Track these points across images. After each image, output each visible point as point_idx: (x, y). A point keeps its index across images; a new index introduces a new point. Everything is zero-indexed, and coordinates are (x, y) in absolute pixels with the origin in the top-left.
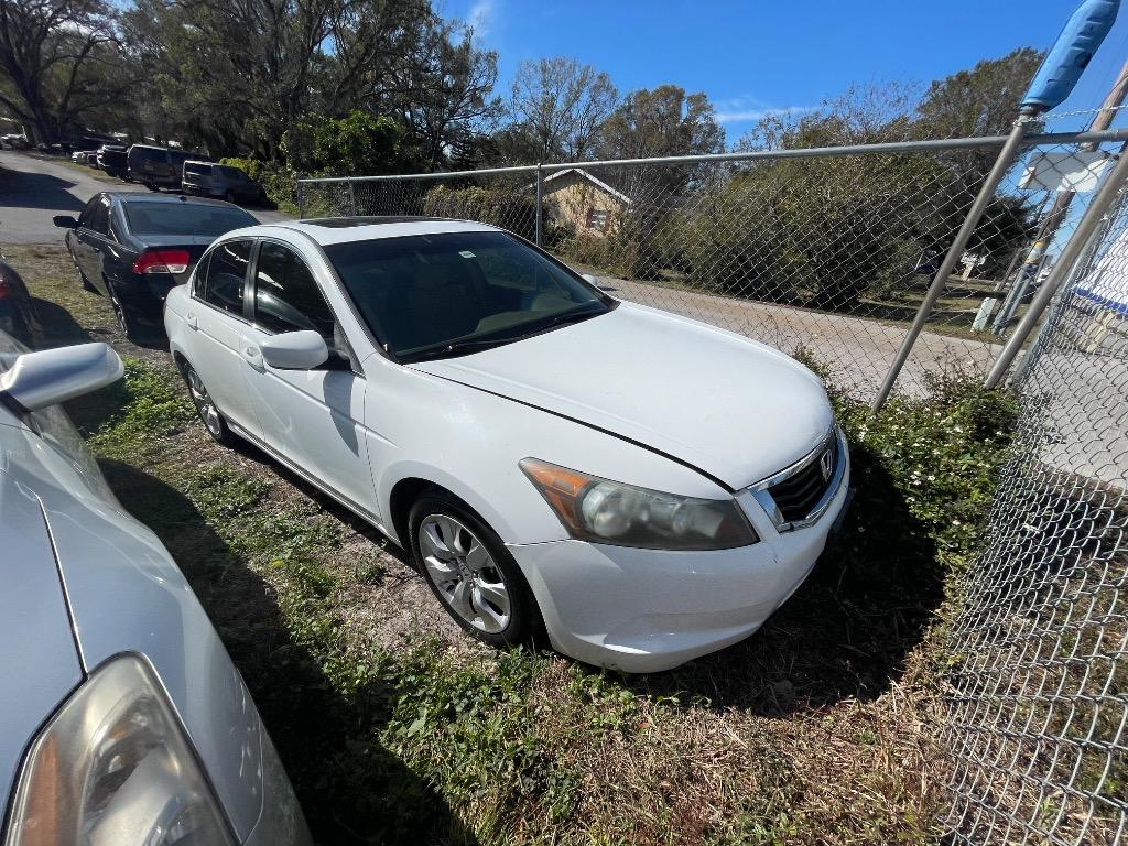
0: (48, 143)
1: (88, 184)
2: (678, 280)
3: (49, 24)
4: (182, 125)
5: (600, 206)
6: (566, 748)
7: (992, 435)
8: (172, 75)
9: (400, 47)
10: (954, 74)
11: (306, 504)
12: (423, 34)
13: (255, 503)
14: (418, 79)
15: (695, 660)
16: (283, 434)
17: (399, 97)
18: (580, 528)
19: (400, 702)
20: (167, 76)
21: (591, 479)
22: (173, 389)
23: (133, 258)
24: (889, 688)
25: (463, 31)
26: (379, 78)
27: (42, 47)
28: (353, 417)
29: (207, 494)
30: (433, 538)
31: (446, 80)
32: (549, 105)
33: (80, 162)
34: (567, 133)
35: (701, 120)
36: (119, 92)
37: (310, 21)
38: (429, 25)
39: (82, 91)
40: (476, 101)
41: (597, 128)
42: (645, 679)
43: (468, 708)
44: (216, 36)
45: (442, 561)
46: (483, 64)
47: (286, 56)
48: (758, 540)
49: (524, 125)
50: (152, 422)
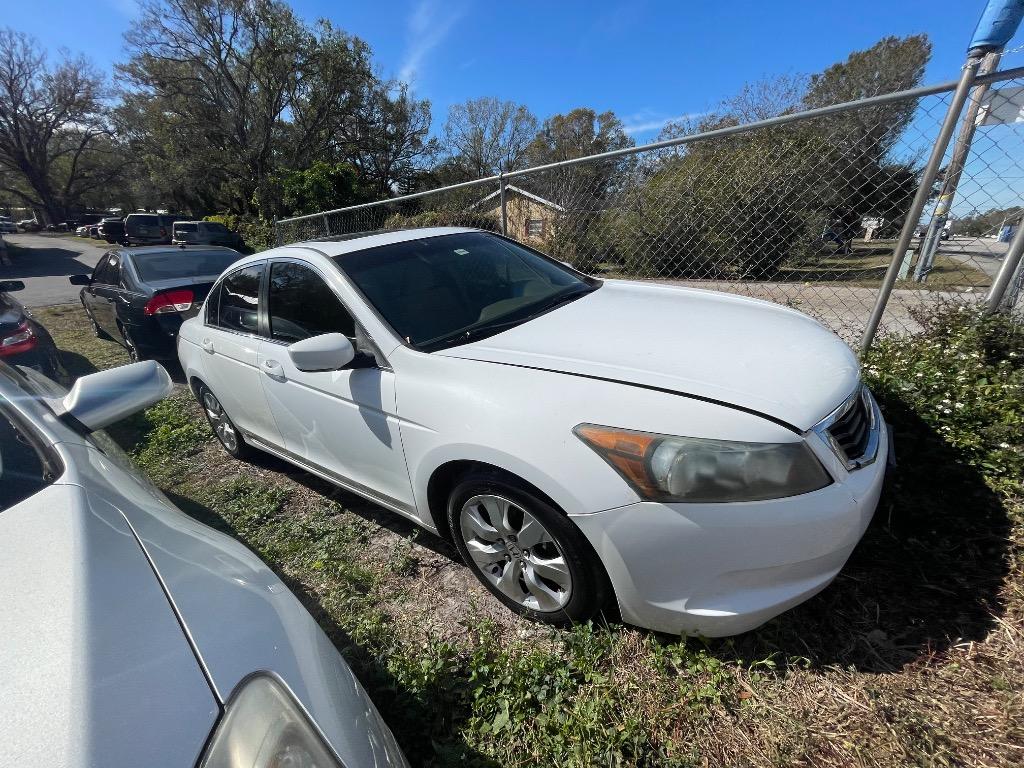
0: (56, 224)
1: (90, 252)
2: (614, 270)
3: (53, 127)
4: (168, 195)
5: (536, 216)
6: (669, 730)
7: (1007, 358)
8: (158, 154)
9: (348, 107)
10: (830, 66)
11: (327, 505)
12: (366, 94)
13: (279, 510)
14: (364, 131)
15: (778, 617)
16: (306, 439)
17: (350, 147)
18: (650, 488)
19: (477, 695)
20: (153, 156)
21: (655, 437)
22: (187, 415)
23: (144, 302)
24: (996, 626)
25: (399, 88)
26: (330, 135)
27: (48, 147)
28: (384, 409)
29: (233, 507)
30: (478, 521)
31: (388, 129)
32: (478, 138)
33: (85, 235)
34: (497, 159)
35: (612, 134)
36: (114, 173)
37: (271, 96)
38: (370, 86)
39: (82, 176)
40: (416, 143)
41: (522, 153)
42: (731, 643)
43: (551, 694)
44: (192, 118)
45: (486, 543)
46: (419, 113)
47: (252, 128)
48: (831, 481)
49: (459, 158)
50: (173, 445)
